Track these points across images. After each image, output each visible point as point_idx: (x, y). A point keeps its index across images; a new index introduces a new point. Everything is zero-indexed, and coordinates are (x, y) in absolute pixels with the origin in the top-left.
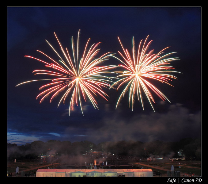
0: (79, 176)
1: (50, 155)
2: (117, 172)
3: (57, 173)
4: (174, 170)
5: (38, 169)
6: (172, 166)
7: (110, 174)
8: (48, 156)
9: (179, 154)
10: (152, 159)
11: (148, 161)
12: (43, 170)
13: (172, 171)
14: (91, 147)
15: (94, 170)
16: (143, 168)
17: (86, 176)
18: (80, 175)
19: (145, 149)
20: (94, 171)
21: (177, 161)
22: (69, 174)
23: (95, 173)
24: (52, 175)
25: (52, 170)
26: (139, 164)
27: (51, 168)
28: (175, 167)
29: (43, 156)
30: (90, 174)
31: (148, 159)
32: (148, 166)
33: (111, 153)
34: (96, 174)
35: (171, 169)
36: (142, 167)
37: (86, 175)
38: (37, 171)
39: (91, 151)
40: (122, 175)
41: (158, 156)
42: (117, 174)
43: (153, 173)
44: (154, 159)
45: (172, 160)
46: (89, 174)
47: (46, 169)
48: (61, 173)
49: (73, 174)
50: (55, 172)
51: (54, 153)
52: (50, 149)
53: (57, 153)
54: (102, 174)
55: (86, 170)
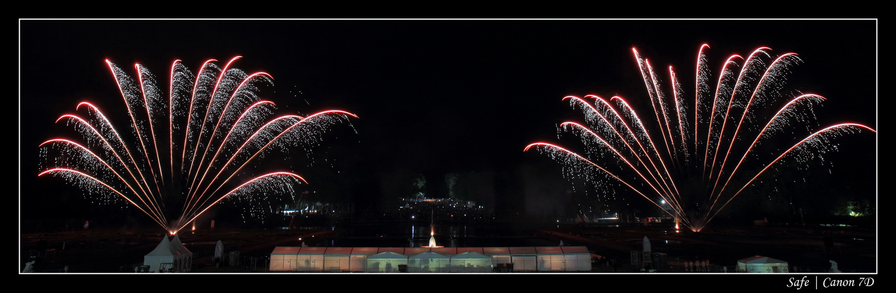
0: (389, 268)
1: (309, 210)
3: (327, 258)
4: (650, 251)
5: (277, 248)
6: (646, 240)
7: (471, 261)
8: (302, 211)
9: (666, 205)
10: (590, 219)
11: (579, 225)
12: (289, 248)
13: (645, 253)
14: (420, 187)
16: (565, 245)
18: (391, 262)
20: (430, 253)
21: (658, 223)
22: (360, 259)
23: (432, 258)
25: (314, 249)
28: (651, 242)
29: (288, 212)
32: (577, 238)
33: (474, 204)
34: (435, 260)
35: (640, 247)
36: (562, 243)
37: (406, 263)
38: (273, 252)
39: (420, 197)
40: (505, 262)
41: (606, 211)
42: (493, 260)
44: (595, 220)
45: (646, 224)
46: (414, 262)
47: (298, 248)
48: (338, 258)
49: (372, 261)
50: (321, 257)
51: (318, 204)
52: (307, 192)
53: (328, 204)
54: (450, 261)
55: (407, 249)
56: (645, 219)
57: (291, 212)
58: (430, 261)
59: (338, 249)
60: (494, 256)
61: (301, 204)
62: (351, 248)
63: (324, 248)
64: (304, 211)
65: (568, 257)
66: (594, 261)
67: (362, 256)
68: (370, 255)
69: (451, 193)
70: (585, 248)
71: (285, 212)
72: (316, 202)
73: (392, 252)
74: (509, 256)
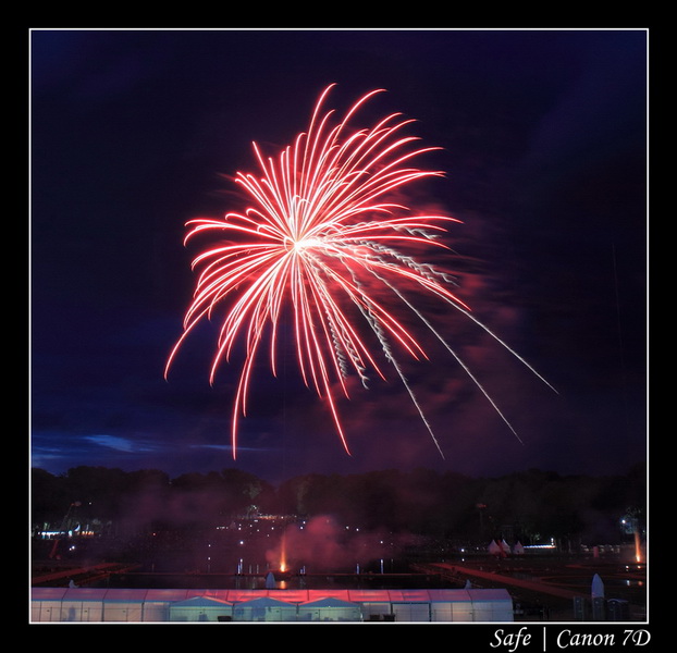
0: (203, 618)
1: (81, 531)
2: (359, 603)
3: (107, 605)
4: (603, 596)
6: (597, 579)
7: (330, 610)
8: (70, 533)
9: (626, 527)
10: (512, 548)
11: (494, 556)
12: (49, 591)
13: (596, 599)
14: (252, 497)
15: (263, 593)
16: (473, 587)
17: (229, 619)
18: (206, 612)
19: (480, 506)
20: (266, 598)
22: (159, 608)
23: (270, 606)
24: (85, 615)
25: (88, 591)
26: (457, 568)
27: (81, 587)
28: (604, 582)
29: (49, 534)
30: (248, 609)
31: (494, 548)
32: (492, 576)
34: (274, 609)
36: (468, 584)
37: (229, 614)
39: (254, 512)
40: (382, 613)
41: (537, 537)
42: (363, 610)
43: (514, 608)
44: (520, 549)
45: (596, 554)
46: (242, 613)
47: (62, 590)
48: (125, 605)
49: (177, 611)
50: (100, 603)
51: (95, 522)
52: (78, 504)
53: (110, 522)
54: (298, 611)
55: (232, 593)
56: (595, 548)
57: (54, 534)
58: (267, 613)
59: (126, 591)
60: (365, 604)
61: (70, 521)
62: (143, 591)
63: (104, 590)
64: (74, 533)
65: (478, 605)
66: (517, 612)
67: (162, 604)
68: (175, 602)
69: (300, 507)
70: (504, 591)
71: (44, 534)
72: (92, 518)
73: (209, 595)
74: (389, 604)
